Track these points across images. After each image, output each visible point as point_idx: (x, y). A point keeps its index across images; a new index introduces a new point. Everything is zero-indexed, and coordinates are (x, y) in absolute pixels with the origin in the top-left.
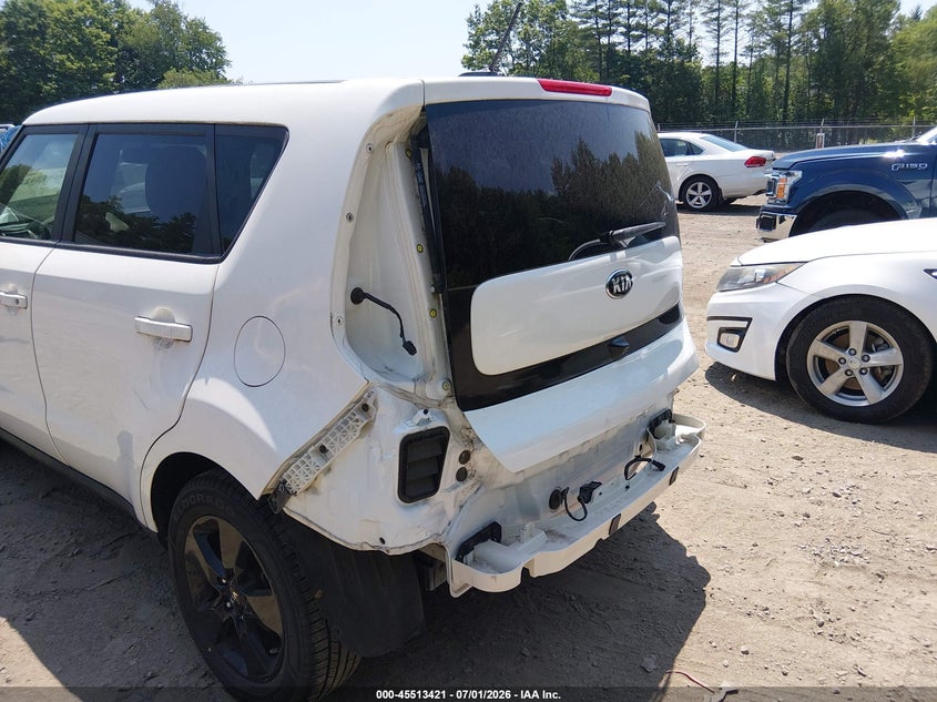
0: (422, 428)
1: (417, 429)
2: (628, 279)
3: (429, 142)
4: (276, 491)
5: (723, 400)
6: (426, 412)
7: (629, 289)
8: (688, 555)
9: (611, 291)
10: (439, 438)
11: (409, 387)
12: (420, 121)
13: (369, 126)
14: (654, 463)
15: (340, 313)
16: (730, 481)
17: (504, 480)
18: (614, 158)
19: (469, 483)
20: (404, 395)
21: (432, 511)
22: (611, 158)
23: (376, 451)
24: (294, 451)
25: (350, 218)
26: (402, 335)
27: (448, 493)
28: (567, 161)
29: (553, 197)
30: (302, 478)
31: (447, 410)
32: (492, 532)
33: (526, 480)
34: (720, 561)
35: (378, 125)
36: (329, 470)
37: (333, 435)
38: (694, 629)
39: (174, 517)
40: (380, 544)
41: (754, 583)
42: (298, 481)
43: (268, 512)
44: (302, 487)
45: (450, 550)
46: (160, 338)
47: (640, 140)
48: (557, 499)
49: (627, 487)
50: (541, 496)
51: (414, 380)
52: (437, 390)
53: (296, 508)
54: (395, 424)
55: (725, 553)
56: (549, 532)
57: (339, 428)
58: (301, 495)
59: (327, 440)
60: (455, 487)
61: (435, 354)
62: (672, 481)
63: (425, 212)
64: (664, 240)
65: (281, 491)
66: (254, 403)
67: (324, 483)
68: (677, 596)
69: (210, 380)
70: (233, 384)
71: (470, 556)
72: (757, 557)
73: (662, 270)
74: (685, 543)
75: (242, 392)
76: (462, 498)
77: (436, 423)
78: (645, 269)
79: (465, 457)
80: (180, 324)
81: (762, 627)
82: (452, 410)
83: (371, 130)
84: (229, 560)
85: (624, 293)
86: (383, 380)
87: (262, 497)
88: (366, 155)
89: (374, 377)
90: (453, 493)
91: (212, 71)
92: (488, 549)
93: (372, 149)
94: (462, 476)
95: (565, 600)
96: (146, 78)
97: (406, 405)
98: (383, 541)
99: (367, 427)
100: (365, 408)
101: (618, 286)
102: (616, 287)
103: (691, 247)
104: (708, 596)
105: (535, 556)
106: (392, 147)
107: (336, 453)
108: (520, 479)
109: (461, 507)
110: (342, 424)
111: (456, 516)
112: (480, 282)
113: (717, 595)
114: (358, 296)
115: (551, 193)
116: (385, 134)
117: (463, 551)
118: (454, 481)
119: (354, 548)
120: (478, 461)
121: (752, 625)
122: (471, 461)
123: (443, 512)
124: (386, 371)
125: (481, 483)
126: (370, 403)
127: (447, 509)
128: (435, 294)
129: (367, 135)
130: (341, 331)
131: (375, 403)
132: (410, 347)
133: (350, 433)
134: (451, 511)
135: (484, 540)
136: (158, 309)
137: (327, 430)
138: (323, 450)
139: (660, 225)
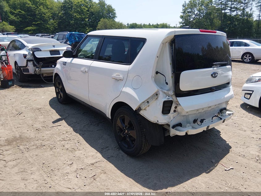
0: (168, 100)
1: (167, 100)
2: (216, 74)
3: (175, 43)
4: (138, 109)
5: (244, 112)
6: (169, 97)
7: (216, 76)
8: (227, 143)
9: (212, 76)
10: (171, 102)
11: (166, 91)
12: (173, 38)
13: (163, 39)
14: (220, 118)
15: (154, 76)
16: (241, 129)
17: (184, 114)
18: (217, 47)
19: (176, 113)
20: (165, 93)
21: (168, 117)
22: (216, 47)
23: (158, 103)
24: (143, 101)
25: (158, 57)
26: (165, 81)
27: (171, 114)
28: (205, 47)
29: (201, 55)
30: (144, 107)
31: (173, 97)
32: (180, 125)
33: (188, 115)
34: (235, 145)
35: (165, 39)
36: (149, 106)
37: (150, 99)
38: (225, 157)
39: (116, 115)
40: (157, 122)
41: (242, 150)
42: (143, 107)
43: (136, 113)
44: (144, 109)
45: (171, 126)
46: (116, 79)
47: (224, 43)
48: (195, 121)
49: (212, 121)
50: (192, 120)
51: (167, 90)
52: (171, 93)
53: (142, 113)
54: (162, 99)
55: (237, 144)
56: (192, 127)
57: (151, 98)
58: (143, 110)
59: (149, 100)
60: (173, 113)
61: (171, 85)
62: (223, 122)
63: (173, 56)
64: (227, 66)
65: (139, 109)
66: (135, 92)
67: (147, 109)
68: (222, 150)
69: (127, 87)
70: (131, 88)
71: (175, 128)
72: (244, 145)
73: (227, 74)
74: (227, 141)
75: (133, 90)
76: (174, 116)
77: (171, 99)
78: (222, 74)
79: (176, 107)
80: (121, 76)
81: (242, 158)
82: (174, 97)
83: (164, 40)
84: (126, 124)
85: (215, 77)
86: (161, 90)
87: (135, 110)
88: (162, 45)
89: (159, 89)
90: (173, 114)
91: (112, 19)
92: (179, 128)
93: (163, 43)
94: (175, 111)
95: (195, 147)
96: (96, 20)
97: (165, 95)
98: (158, 121)
99: (157, 98)
100: (157, 94)
101: (214, 75)
102: (213, 76)
103: (243, 73)
104: (230, 151)
105: (189, 130)
106: (167, 43)
107: (150, 103)
108: (187, 114)
109: (174, 118)
110: (152, 97)
111: (173, 119)
112: (183, 71)
113: (232, 151)
114: (157, 73)
115: (201, 54)
116: (166, 41)
117: (174, 127)
118: (173, 112)
119: (152, 122)
120: (179, 109)
121: (240, 158)
122: (177, 108)
123: (170, 118)
124: (161, 88)
125: (179, 113)
126: (158, 94)
127: (171, 117)
128: (173, 73)
129: (163, 41)
130: (153, 79)
131: (159, 94)
132: (167, 83)
133: (154, 99)
134: (172, 118)
135: (178, 126)
136: (117, 74)
137: (149, 98)
138: (148, 102)
139: (226, 63)
